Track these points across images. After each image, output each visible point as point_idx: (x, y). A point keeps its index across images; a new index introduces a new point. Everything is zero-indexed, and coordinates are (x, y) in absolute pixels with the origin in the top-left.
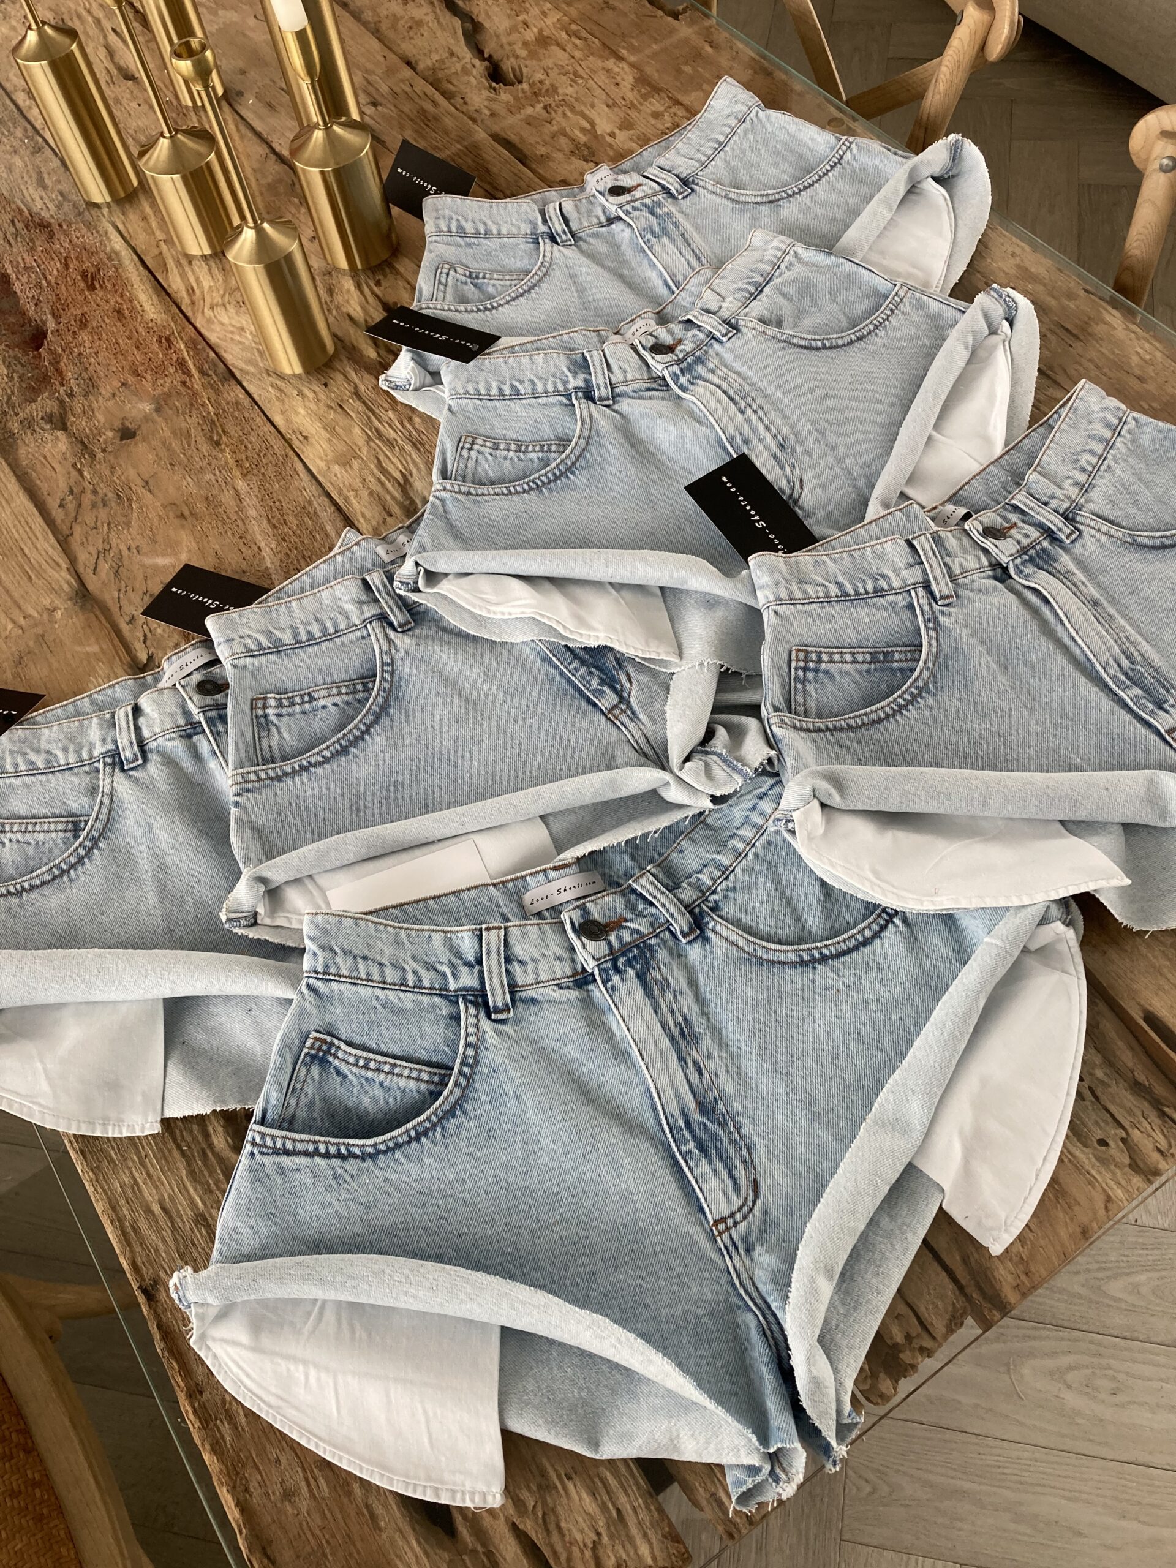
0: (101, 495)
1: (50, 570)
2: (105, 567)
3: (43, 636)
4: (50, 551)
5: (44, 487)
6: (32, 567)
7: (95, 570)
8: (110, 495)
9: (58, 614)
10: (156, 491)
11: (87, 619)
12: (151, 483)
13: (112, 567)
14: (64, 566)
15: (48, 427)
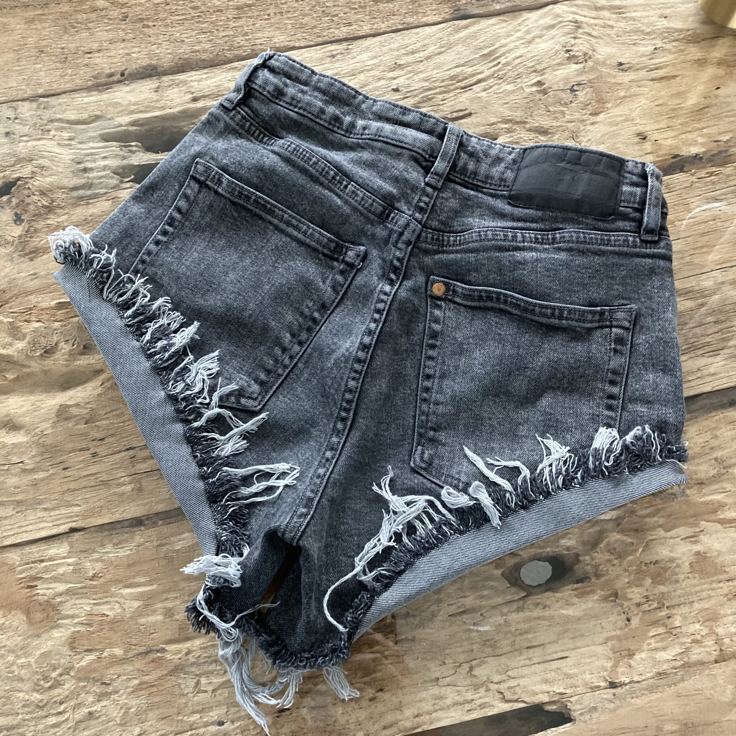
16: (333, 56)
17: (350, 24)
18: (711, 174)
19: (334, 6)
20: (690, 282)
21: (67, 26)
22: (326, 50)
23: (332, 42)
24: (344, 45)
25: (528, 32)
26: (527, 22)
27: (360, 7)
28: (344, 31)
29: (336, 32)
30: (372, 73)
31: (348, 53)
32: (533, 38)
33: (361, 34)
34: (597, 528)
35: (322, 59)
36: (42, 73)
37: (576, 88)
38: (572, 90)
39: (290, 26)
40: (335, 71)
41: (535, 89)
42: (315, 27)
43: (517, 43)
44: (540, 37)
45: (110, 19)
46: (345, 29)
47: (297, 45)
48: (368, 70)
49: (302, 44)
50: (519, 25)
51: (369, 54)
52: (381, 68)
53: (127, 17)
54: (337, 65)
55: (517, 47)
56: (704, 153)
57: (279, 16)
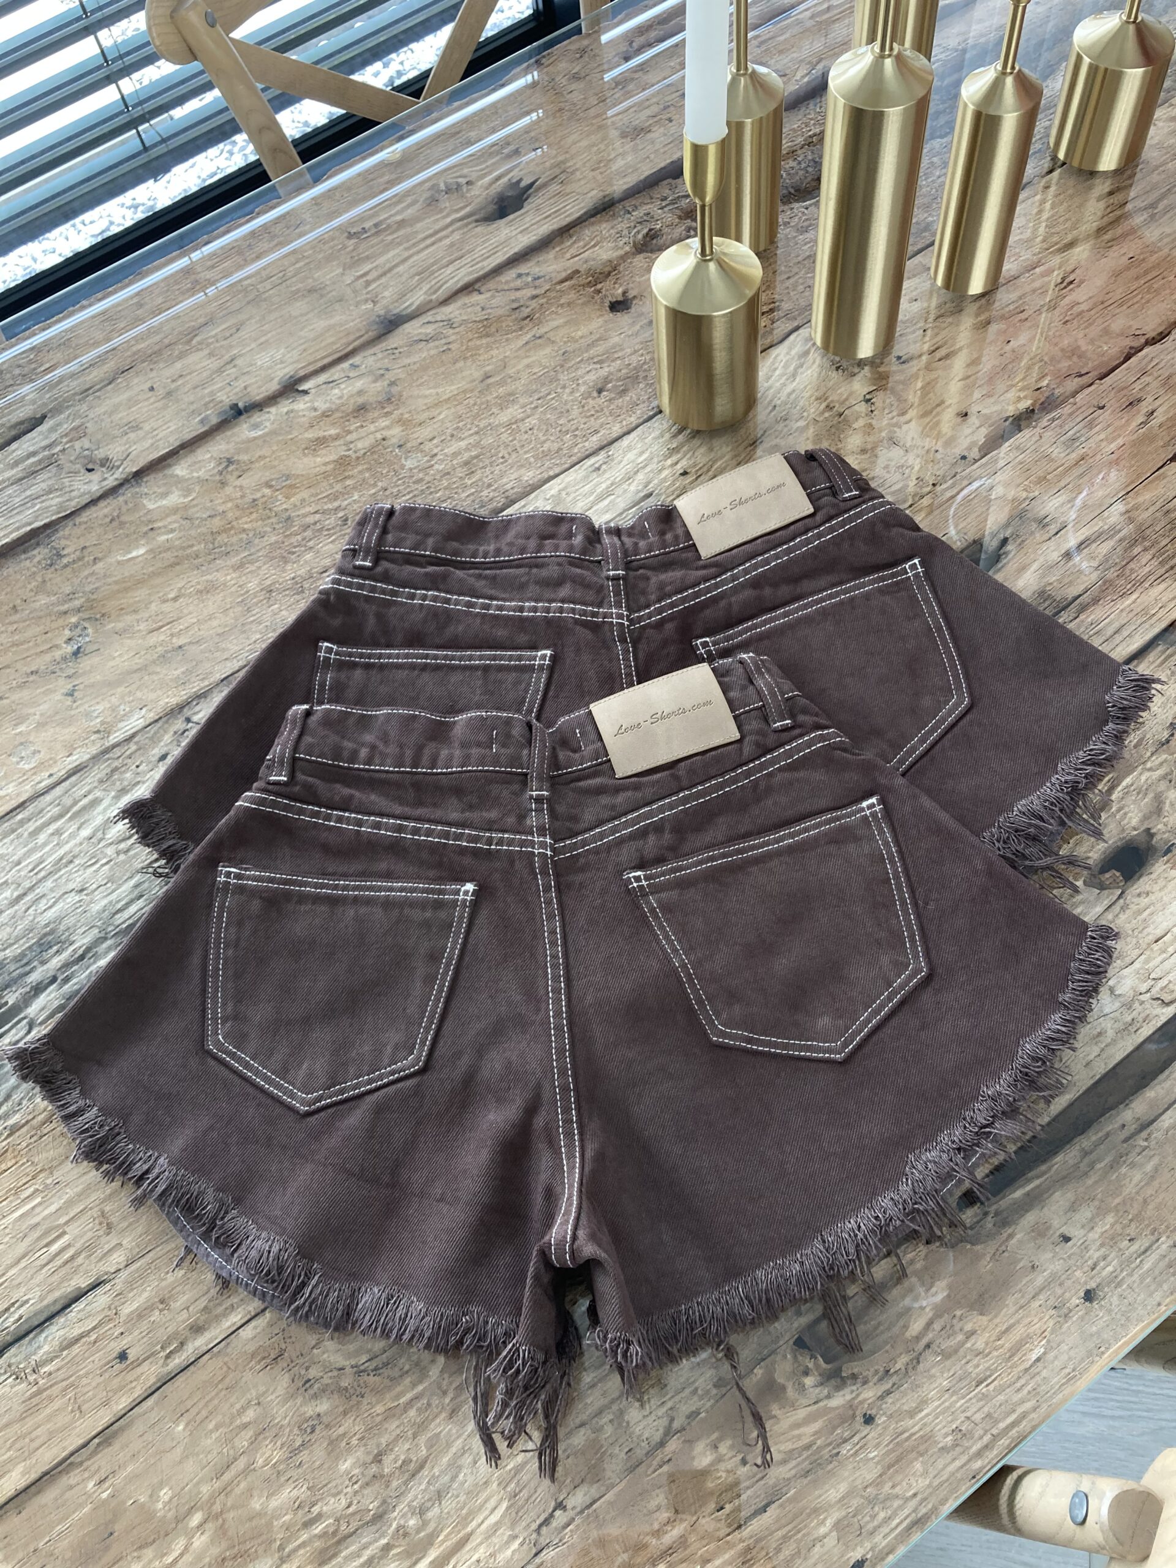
0: (529, 303)
1: (428, 286)
2: (429, 330)
3: (340, 301)
4: (456, 279)
5: (551, 254)
6: (433, 273)
7: (428, 323)
8: (528, 310)
9: (370, 306)
10: (528, 347)
11: (359, 330)
12: (539, 341)
13: (427, 335)
14: (434, 297)
15: (640, 236)
16: (598, 469)
17: (596, 432)
18: (1053, 420)
19: (569, 421)
20: (1097, 524)
21: (285, 554)
22: (585, 467)
23: (588, 457)
24: (602, 455)
25: (786, 366)
26: (779, 358)
27: (597, 411)
28: (594, 441)
29: (587, 444)
30: (648, 469)
31: (613, 460)
32: (796, 370)
33: (614, 435)
34: (1151, 795)
35: (586, 477)
36: (284, 613)
37: (868, 397)
38: (868, 401)
39: (532, 460)
40: (609, 482)
41: (827, 415)
42: (560, 449)
43: (782, 381)
44: (801, 366)
45: (328, 530)
46: (595, 438)
47: (551, 473)
48: (643, 468)
49: (557, 470)
50: (773, 363)
51: (635, 452)
52: (656, 460)
53: (346, 520)
54: (607, 475)
55: (784, 385)
56: (1032, 405)
57: (514, 455)
